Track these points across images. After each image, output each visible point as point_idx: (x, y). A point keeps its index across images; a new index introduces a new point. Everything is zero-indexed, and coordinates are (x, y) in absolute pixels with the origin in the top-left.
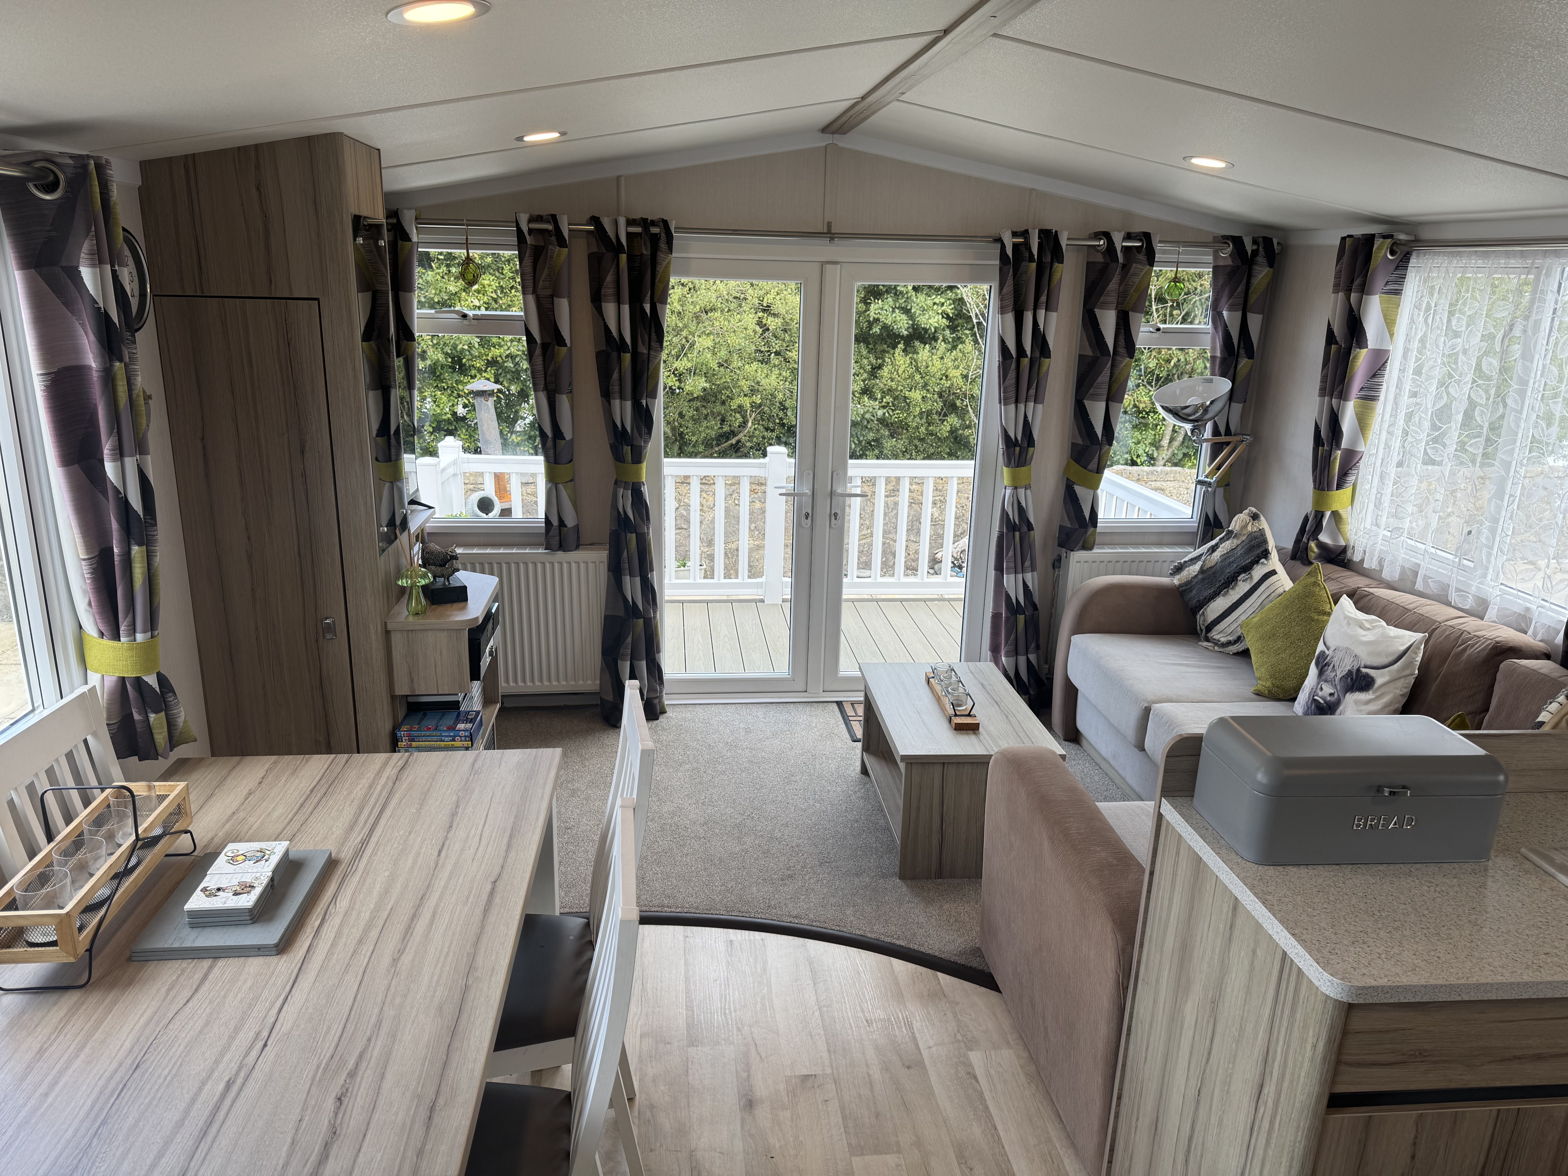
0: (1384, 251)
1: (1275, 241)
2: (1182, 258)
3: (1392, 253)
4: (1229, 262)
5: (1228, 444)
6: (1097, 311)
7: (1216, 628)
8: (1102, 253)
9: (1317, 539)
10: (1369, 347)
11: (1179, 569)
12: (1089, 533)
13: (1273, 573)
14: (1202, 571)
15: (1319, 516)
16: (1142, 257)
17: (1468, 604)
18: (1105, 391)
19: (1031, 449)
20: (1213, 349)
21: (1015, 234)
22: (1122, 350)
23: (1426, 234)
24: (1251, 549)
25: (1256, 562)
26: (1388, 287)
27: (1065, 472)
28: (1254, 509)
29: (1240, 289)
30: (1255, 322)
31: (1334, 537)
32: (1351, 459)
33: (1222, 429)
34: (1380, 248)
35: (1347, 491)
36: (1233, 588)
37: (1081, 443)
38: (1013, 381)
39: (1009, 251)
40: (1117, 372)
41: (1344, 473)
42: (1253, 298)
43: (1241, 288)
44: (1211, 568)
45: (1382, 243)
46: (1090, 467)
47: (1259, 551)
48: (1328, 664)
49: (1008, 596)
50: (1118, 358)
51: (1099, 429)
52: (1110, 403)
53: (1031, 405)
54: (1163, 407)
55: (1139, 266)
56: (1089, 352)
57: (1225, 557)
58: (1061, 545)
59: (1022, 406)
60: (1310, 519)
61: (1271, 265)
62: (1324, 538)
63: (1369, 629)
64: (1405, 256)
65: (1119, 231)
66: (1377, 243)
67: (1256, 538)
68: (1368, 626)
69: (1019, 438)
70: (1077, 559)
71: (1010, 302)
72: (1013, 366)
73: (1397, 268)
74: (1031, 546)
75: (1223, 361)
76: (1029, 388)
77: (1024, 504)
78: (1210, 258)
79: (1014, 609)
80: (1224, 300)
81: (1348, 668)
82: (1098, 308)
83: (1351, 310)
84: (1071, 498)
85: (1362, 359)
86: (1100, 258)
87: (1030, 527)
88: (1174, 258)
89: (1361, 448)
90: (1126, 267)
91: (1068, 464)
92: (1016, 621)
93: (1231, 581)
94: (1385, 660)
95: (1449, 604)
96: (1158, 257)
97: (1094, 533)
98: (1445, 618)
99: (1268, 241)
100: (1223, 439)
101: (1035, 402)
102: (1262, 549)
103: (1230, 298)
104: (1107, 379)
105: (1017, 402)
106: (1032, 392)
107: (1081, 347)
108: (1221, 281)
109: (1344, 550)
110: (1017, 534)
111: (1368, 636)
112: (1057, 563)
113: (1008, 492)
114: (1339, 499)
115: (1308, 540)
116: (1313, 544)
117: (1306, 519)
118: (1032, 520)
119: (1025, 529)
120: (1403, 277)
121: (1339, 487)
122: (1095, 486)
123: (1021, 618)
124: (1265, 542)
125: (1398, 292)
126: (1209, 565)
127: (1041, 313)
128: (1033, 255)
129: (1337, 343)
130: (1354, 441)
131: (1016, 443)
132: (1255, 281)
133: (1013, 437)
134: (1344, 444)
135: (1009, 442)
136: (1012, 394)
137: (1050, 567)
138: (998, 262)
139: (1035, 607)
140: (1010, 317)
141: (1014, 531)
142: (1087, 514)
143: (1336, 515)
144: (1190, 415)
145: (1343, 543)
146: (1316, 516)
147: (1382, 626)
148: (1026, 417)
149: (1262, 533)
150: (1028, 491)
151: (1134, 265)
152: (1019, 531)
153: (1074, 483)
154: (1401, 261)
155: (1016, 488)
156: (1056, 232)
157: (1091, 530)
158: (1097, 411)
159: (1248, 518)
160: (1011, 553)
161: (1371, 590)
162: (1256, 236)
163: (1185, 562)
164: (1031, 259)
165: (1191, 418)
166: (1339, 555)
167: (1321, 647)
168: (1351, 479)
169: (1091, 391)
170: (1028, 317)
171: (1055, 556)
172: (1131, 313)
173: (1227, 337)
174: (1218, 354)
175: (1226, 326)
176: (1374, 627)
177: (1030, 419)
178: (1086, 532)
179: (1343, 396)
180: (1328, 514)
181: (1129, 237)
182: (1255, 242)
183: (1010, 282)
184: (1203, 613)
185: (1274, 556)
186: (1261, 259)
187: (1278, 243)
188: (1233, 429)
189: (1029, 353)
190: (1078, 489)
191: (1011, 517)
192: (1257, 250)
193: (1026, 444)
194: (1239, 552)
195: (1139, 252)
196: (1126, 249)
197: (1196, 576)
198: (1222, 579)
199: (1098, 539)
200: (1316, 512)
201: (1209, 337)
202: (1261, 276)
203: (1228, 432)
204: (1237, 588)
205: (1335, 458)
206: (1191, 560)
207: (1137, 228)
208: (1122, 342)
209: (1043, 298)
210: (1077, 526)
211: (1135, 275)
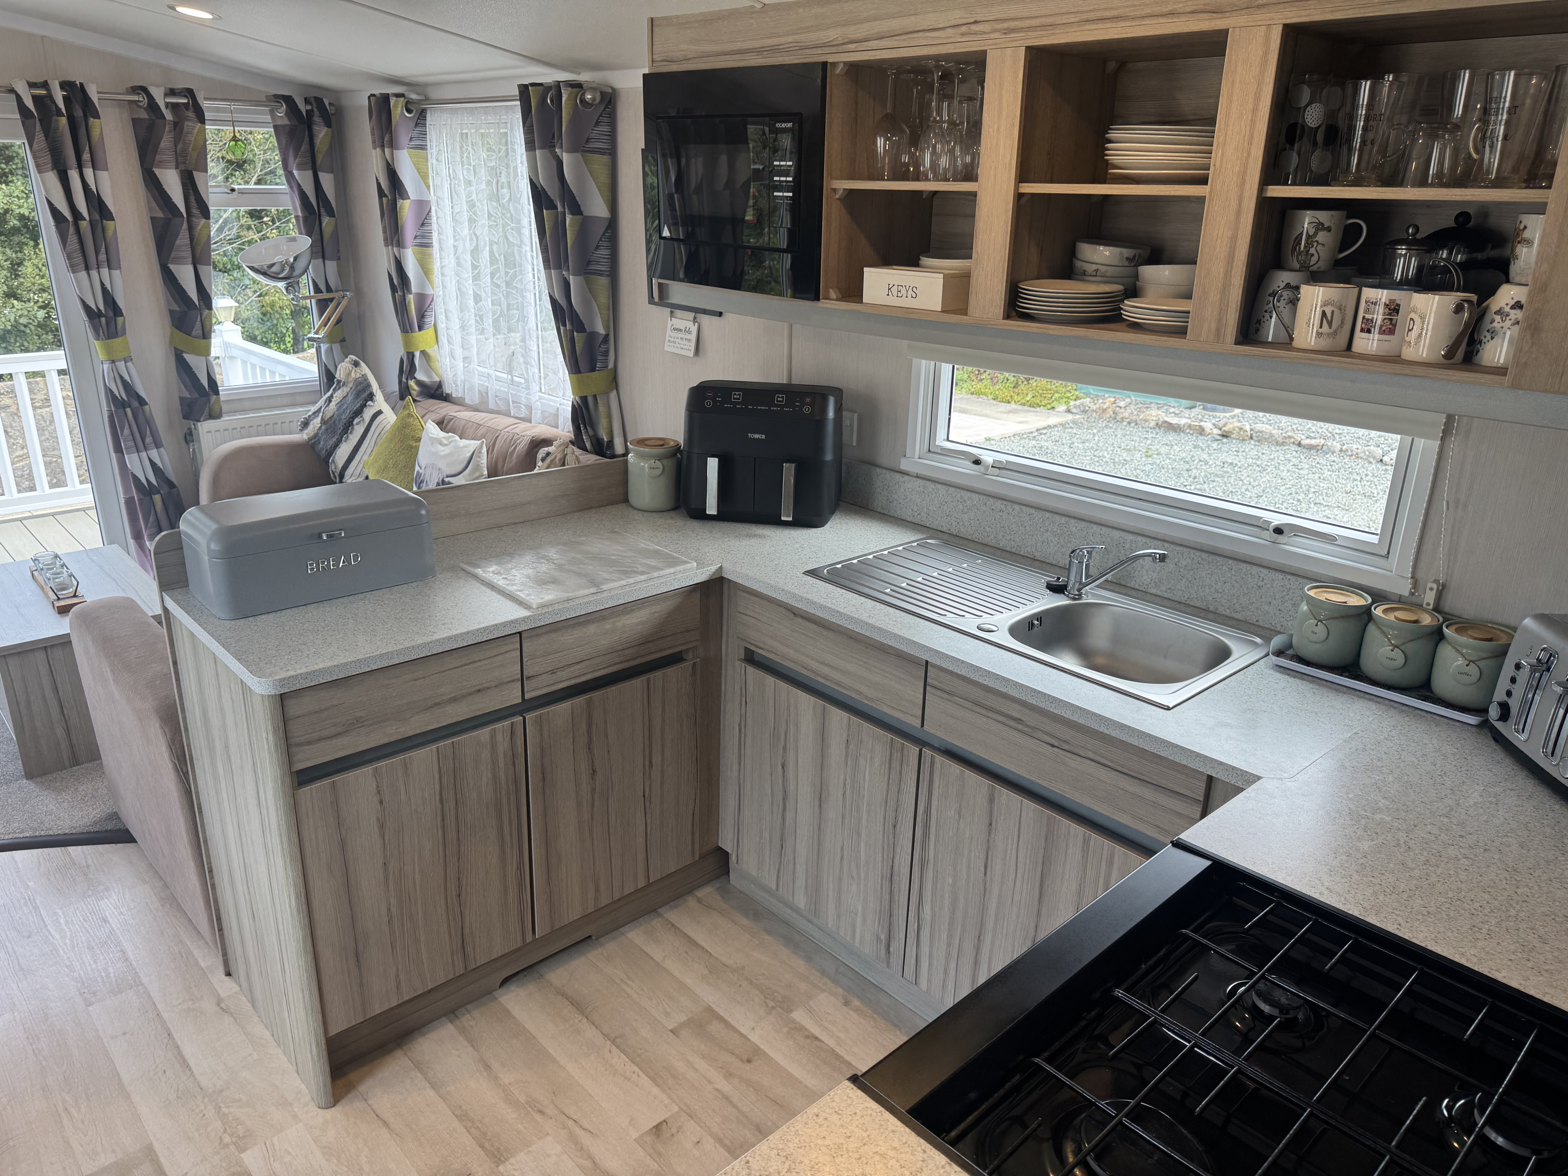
0: (400, 109)
1: (326, 102)
2: (237, 116)
3: (409, 111)
4: (286, 122)
5: (331, 300)
6: (157, 171)
7: (347, 473)
8: (145, 109)
9: (415, 378)
10: (412, 198)
11: (305, 424)
12: (212, 401)
13: (380, 412)
14: (324, 422)
15: (411, 356)
16: (191, 114)
17: (523, 413)
18: (188, 254)
19: (120, 320)
20: (295, 209)
21: (32, 85)
22: (195, 211)
23: (435, 94)
24: (358, 395)
25: (364, 406)
26: (413, 143)
27: (170, 343)
28: (354, 357)
29: (303, 148)
30: (327, 181)
31: (429, 376)
32: (424, 303)
33: (323, 287)
34: (396, 106)
35: (428, 332)
36: (351, 433)
37: (178, 309)
38: (76, 246)
39: (29, 103)
40: (196, 233)
41: (422, 317)
42: (319, 158)
43: (305, 147)
44: (331, 418)
45: (396, 101)
46: (194, 333)
47: (365, 395)
48: (422, 482)
49: (136, 479)
50: (194, 219)
51: (193, 294)
52: (199, 267)
53: (105, 271)
54: (248, 267)
55: (190, 124)
56: (160, 215)
57: (340, 404)
58: (186, 417)
59: (94, 273)
60: (405, 360)
61: (328, 124)
62: (420, 375)
63: (447, 445)
64: (421, 114)
65: (158, 86)
66: (393, 100)
67: (360, 383)
68: (445, 442)
69: (102, 307)
70: (206, 428)
71: (47, 159)
72: (72, 230)
73: (416, 125)
74: (149, 422)
75: (306, 220)
76: (97, 253)
77: (127, 378)
78: (268, 118)
79: (146, 491)
80: (291, 159)
81: (436, 480)
82: (156, 168)
83: (388, 164)
84: (184, 368)
85: (406, 208)
86: (144, 115)
87: (142, 402)
88: (227, 116)
89: (429, 291)
90: (177, 125)
91: (172, 333)
92: (152, 501)
93: (348, 426)
94: (460, 468)
95: (510, 416)
96: (207, 115)
97: (218, 401)
98: (504, 426)
99: (319, 101)
100: (325, 295)
101: (109, 268)
102: (367, 393)
103: (296, 157)
104: (188, 241)
105: (87, 268)
106: (103, 257)
107: (150, 209)
108: (284, 142)
109: (440, 385)
110: (128, 410)
111: (444, 451)
112: (189, 437)
113: (106, 366)
114: (423, 339)
115: (407, 379)
116: (412, 383)
117: (402, 361)
118: (143, 394)
119: (136, 404)
120: (425, 134)
121: (421, 328)
122: (207, 352)
123: (157, 498)
124: (369, 385)
125: (423, 148)
126: (329, 415)
127: (89, 172)
128: (60, 109)
129: (386, 196)
130: (422, 285)
131: (99, 314)
132: (318, 141)
133: (93, 307)
134: (414, 288)
135: (92, 314)
136: (79, 259)
137: (183, 442)
138: (18, 116)
139: (171, 485)
140: (52, 177)
141: (124, 408)
142: (205, 382)
143: (424, 353)
144: (279, 274)
145: (438, 379)
146: (408, 357)
147: (456, 441)
148: (102, 284)
149: (365, 378)
150: (130, 364)
151: (186, 123)
152: (130, 406)
153: (182, 352)
154: (419, 118)
155: (113, 362)
156: (81, 84)
157: (214, 397)
158: (185, 274)
159: (350, 366)
160: (127, 431)
161: (455, 414)
162: (308, 96)
163: (309, 416)
164: (59, 113)
165: (280, 276)
166: (437, 390)
167: (417, 468)
168: (429, 320)
169: (173, 254)
170: (74, 175)
171: (185, 430)
172: (194, 172)
173: (303, 197)
174: (300, 214)
175: (299, 186)
176: (450, 442)
177: (108, 286)
178: (209, 401)
179: (400, 244)
180: (417, 354)
181: (172, 92)
182: (307, 101)
183: (40, 137)
184: (333, 461)
185: (379, 396)
186: (317, 119)
187: (330, 104)
188: (332, 285)
189: (85, 214)
190: (188, 357)
191: (116, 393)
192: (312, 110)
193: (111, 314)
194: (350, 398)
195: (187, 109)
196: (174, 107)
197: (320, 427)
198: (341, 426)
199: (225, 408)
200: (408, 353)
201: (288, 196)
202: (321, 136)
203: (329, 289)
204: (354, 432)
205: (409, 302)
206: (314, 413)
207: (180, 85)
208: (193, 203)
209: (86, 156)
210: (197, 396)
211: (188, 133)
